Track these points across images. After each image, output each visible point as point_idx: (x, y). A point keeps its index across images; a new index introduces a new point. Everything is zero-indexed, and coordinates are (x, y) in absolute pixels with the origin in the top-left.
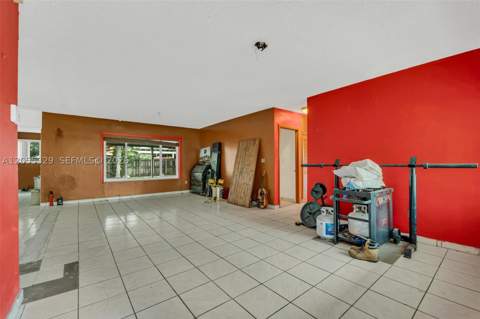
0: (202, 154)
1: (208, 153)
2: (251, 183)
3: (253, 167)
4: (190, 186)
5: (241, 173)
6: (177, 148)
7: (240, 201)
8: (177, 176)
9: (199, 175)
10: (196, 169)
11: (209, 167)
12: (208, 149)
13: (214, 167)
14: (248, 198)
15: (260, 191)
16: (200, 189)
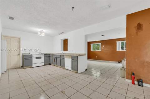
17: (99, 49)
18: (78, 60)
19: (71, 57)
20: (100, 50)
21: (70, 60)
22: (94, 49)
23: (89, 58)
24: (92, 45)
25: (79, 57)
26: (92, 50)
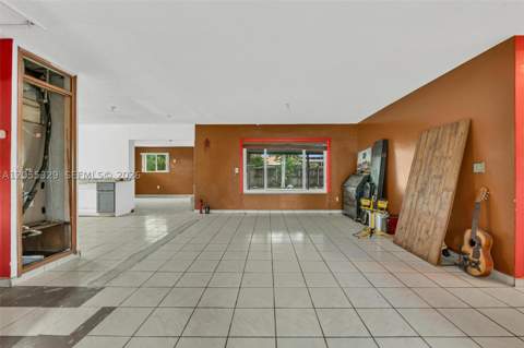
0: (360, 160)
1: (368, 158)
2: (444, 215)
3: (451, 182)
4: (343, 205)
5: (422, 191)
6: (325, 153)
7: (418, 247)
8: (324, 190)
9: (352, 190)
10: (349, 181)
11: (368, 179)
12: (368, 151)
13: (376, 179)
14: (436, 244)
15: (468, 235)
16: (353, 211)
17: (163, 168)
18: (114, 191)
19: (95, 185)
20: (167, 171)
21: (94, 193)
22: (151, 167)
23: (139, 191)
24: (144, 156)
25: (117, 184)
26: (144, 170)
